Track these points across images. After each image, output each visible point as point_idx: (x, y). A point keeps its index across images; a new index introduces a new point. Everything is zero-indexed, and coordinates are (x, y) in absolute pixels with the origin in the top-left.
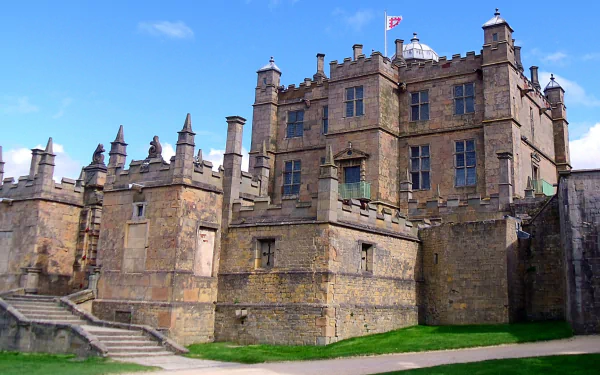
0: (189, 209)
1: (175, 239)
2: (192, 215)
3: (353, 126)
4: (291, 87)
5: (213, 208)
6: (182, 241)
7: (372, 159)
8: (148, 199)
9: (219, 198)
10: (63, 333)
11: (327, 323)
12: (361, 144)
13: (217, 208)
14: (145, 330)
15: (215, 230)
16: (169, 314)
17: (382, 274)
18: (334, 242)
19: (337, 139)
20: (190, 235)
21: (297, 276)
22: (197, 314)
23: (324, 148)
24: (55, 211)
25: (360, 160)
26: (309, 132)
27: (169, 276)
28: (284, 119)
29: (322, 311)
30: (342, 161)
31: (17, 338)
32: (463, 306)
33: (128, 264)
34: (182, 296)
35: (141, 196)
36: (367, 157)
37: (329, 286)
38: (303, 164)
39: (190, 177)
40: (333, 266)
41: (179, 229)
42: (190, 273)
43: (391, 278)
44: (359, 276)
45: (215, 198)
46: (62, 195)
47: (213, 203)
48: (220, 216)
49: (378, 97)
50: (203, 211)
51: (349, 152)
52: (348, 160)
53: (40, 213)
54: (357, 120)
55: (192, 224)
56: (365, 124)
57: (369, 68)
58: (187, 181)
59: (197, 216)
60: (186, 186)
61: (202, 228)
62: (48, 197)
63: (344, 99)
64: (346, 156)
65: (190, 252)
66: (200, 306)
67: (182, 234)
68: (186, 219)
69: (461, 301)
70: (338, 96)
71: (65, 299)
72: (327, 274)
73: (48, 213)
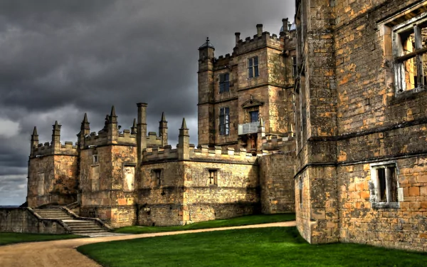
0: (117, 157)
1: (111, 173)
2: (120, 160)
3: (253, 83)
4: (221, 57)
5: (132, 155)
6: (115, 174)
7: (265, 105)
8: (99, 153)
9: (135, 149)
10: (54, 223)
11: (184, 213)
12: (258, 95)
13: (134, 155)
14: (96, 220)
15: (134, 166)
16: (110, 212)
17: (226, 186)
18: (188, 171)
19: (244, 93)
20: (119, 170)
21: (171, 189)
22: (126, 211)
23: (237, 99)
24: (63, 160)
25: (258, 106)
26: (233, 88)
27: (109, 193)
28: (217, 80)
29: (181, 208)
30: (248, 108)
31: (38, 227)
32: (276, 202)
33: (94, 187)
34: (117, 202)
35: (95, 151)
36: (262, 104)
37: (185, 195)
38: (231, 109)
39: (116, 140)
40: (187, 183)
41: (112, 168)
42: (121, 190)
43: (232, 188)
44: (207, 187)
45: (132, 149)
46: (66, 151)
47: (131, 152)
48: (136, 159)
49: (267, 63)
50: (126, 157)
51: (251, 102)
52: (251, 107)
53: (55, 162)
54: (256, 80)
55: (120, 164)
56: (260, 82)
57: (260, 43)
58: (115, 142)
59: (123, 160)
60: (114, 145)
61: (126, 166)
62: (59, 153)
63: (247, 66)
64: (249, 105)
65: (120, 179)
66: (127, 207)
67: (114, 171)
68: (116, 162)
69: (274, 200)
70: (244, 64)
71: (65, 207)
72: (183, 188)
73: (59, 162)
